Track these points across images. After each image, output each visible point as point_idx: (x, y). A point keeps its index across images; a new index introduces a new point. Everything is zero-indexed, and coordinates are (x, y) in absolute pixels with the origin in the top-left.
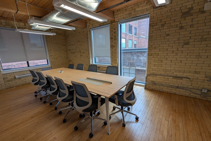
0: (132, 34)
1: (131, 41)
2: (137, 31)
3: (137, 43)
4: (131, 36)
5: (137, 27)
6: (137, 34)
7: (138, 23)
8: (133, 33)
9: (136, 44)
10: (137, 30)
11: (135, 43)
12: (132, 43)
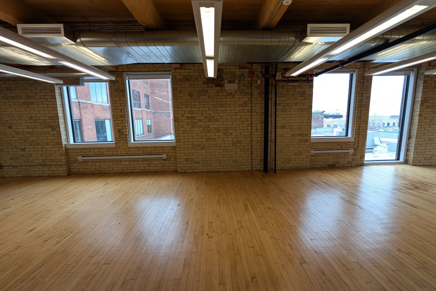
0: (140, 108)
1: (141, 120)
2: (150, 102)
3: (152, 124)
4: (138, 111)
5: (149, 94)
6: (150, 105)
7: (150, 87)
8: (142, 106)
9: (150, 126)
10: (150, 99)
11: (149, 122)
12: (143, 125)
